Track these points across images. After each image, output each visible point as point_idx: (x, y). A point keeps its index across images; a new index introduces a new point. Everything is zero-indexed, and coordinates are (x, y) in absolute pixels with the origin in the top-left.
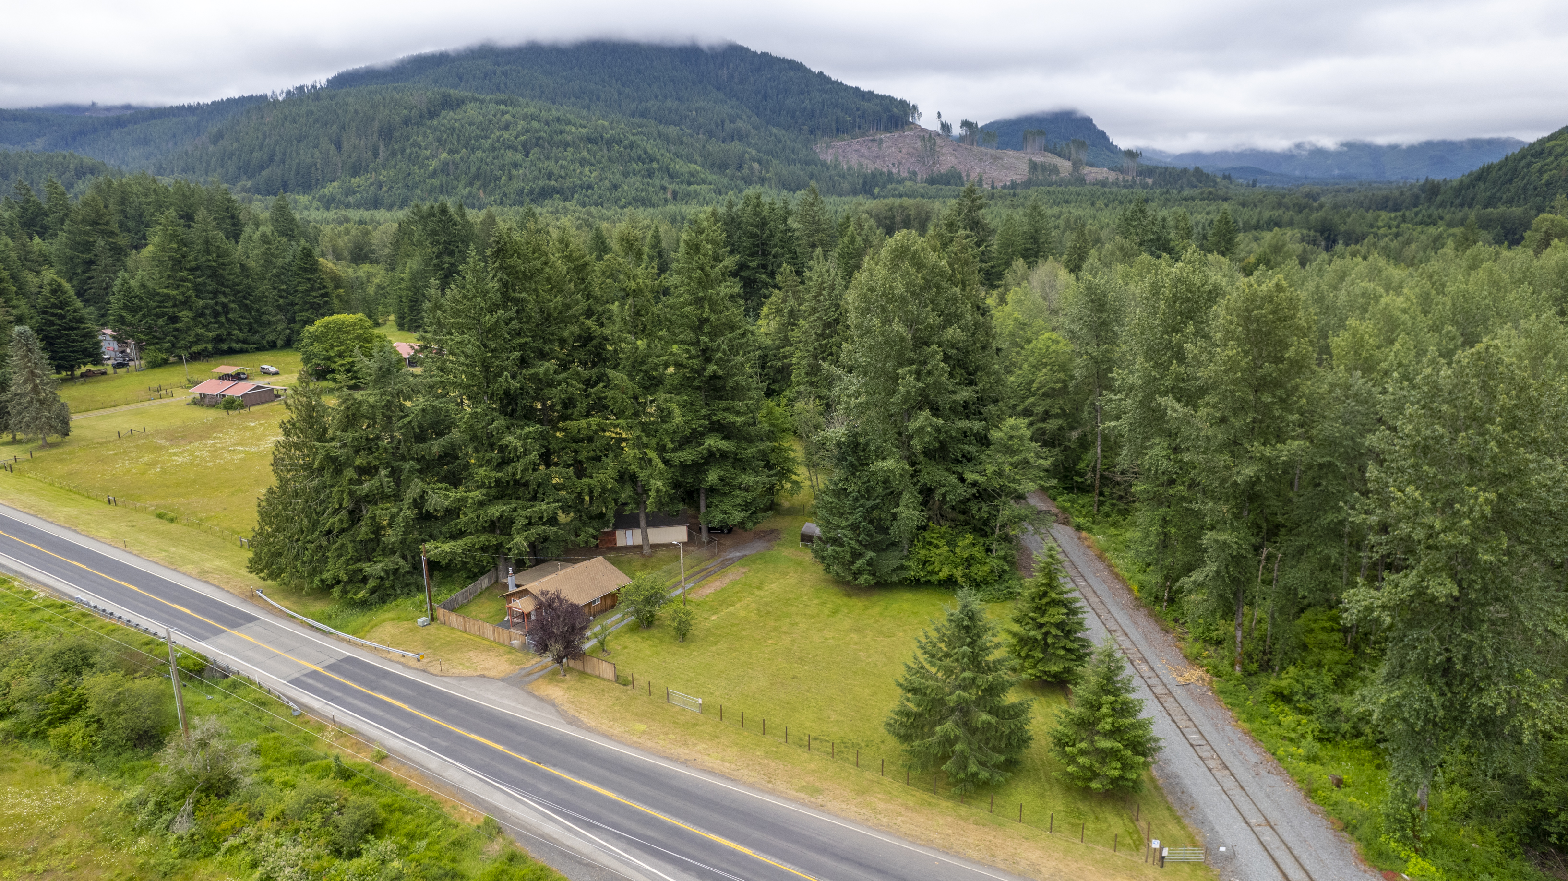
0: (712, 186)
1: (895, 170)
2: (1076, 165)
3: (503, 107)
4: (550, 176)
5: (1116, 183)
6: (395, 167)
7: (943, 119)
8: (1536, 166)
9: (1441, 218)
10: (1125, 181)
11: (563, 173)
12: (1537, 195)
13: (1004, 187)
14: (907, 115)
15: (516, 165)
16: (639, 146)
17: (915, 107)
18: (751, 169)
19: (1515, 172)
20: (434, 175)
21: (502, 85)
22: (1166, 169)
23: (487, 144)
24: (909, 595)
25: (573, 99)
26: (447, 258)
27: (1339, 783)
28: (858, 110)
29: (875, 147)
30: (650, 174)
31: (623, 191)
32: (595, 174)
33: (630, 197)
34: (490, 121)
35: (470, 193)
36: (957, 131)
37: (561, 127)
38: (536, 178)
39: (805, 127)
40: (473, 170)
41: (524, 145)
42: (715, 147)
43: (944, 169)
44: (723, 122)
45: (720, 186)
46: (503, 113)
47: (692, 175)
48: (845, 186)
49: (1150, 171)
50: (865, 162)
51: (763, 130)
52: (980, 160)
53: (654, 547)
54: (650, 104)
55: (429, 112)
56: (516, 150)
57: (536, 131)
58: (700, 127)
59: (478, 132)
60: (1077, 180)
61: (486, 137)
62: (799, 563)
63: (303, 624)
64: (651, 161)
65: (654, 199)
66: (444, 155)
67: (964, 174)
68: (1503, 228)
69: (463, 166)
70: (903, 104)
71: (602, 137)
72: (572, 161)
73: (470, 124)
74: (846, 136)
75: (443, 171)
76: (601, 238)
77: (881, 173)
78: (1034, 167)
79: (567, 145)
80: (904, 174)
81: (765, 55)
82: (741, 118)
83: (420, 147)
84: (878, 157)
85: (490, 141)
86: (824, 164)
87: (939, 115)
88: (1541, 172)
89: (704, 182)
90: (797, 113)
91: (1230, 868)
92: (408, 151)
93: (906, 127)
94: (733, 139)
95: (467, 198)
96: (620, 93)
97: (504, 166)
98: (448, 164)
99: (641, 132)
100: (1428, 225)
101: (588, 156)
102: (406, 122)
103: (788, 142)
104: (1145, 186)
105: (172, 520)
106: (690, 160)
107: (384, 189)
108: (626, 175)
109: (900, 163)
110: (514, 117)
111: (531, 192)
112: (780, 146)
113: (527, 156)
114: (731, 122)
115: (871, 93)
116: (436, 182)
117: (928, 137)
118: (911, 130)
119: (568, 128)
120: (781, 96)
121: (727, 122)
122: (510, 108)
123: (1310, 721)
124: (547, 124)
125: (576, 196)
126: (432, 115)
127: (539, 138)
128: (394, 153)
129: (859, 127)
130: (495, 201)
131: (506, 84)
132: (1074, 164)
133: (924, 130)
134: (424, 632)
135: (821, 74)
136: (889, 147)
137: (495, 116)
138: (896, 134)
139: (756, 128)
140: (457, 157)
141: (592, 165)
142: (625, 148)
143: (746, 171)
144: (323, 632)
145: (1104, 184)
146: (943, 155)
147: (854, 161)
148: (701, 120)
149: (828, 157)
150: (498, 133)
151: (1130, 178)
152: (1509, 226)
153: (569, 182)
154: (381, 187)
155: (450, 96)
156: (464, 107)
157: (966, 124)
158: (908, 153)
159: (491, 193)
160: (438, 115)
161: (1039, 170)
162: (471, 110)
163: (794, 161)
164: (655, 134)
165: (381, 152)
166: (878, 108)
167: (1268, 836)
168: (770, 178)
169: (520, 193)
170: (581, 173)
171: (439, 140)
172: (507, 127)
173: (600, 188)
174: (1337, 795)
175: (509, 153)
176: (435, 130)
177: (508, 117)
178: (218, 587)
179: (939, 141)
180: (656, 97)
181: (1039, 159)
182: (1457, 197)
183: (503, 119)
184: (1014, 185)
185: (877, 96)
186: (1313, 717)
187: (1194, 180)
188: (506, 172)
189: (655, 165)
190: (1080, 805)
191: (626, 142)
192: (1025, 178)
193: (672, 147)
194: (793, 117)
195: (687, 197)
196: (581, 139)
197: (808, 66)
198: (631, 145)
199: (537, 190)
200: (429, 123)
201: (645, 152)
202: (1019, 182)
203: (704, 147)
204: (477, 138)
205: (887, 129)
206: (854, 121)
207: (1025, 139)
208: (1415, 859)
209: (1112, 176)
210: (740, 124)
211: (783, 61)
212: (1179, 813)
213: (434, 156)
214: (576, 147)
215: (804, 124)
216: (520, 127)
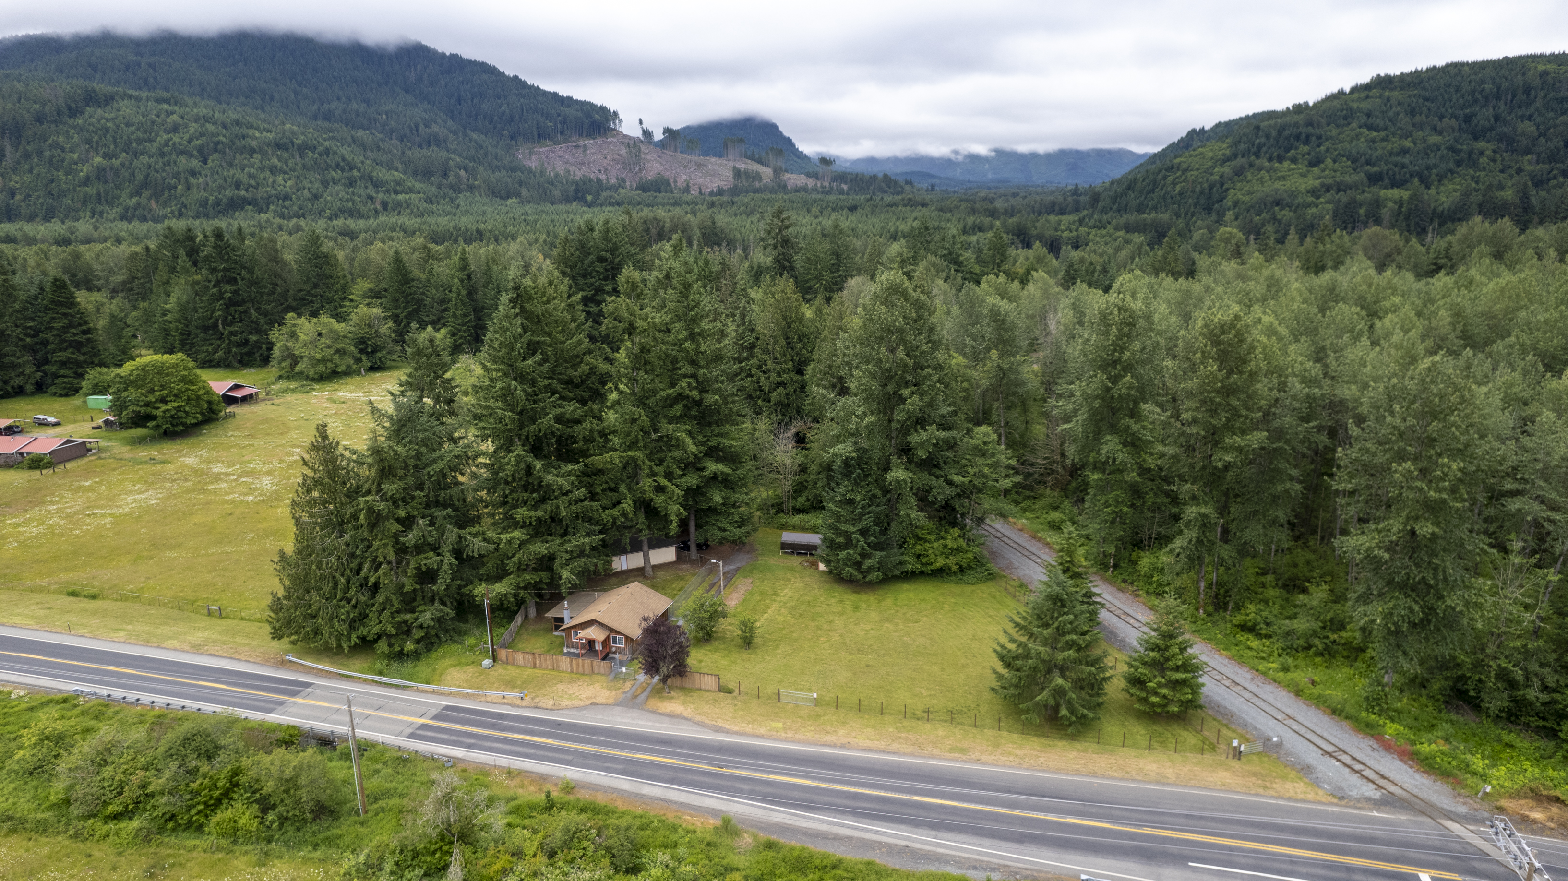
0: (421, 195)
1: (603, 177)
2: (777, 172)
3: (165, 106)
4: (238, 185)
5: (815, 190)
6: (31, 171)
7: (645, 127)
8: (1170, 179)
9: (1109, 223)
10: (822, 187)
11: (253, 182)
12: (1174, 204)
13: (712, 194)
14: (608, 121)
15: (193, 173)
16: (335, 153)
17: (616, 114)
18: (457, 176)
19: (1155, 183)
20: (86, 181)
21: (151, 80)
22: (857, 175)
23: (153, 148)
24: (906, 586)
25: (242, 99)
26: (228, 287)
27: (1313, 683)
28: (559, 115)
29: (579, 153)
30: (351, 183)
31: (326, 202)
32: (289, 183)
33: (335, 208)
34: (153, 122)
35: (139, 204)
36: (658, 136)
37: (244, 131)
38: (221, 188)
39: (505, 133)
40: (140, 177)
41: (200, 150)
42: (415, 154)
43: (651, 176)
44: (417, 126)
45: (430, 195)
46: (169, 114)
47: (398, 183)
48: (557, 193)
49: (841, 177)
50: (571, 168)
51: (460, 134)
52: (685, 167)
53: (655, 567)
54: (333, 106)
55: (70, 108)
56: (191, 156)
57: (213, 135)
58: (392, 131)
59: (139, 134)
60: (779, 186)
61: (150, 141)
62: (792, 570)
63: (366, 681)
64: (351, 169)
65: (364, 210)
66: (98, 160)
67: (672, 181)
68: (1156, 231)
69: (125, 173)
70: (603, 110)
71: (292, 143)
72: (262, 169)
73: (128, 125)
74: (548, 142)
75: (98, 178)
76: (401, 261)
77: (590, 180)
78: (738, 173)
79: (252, 151)
80: (613, 181)
81: (455, 57)
82: (435, 122)
83: (63, 149)
84: (583, 163)
85: (155, 145)
86: (530, 170)
87: (641, 122)
88: (1174, 184)
89: (411, 190)
90: (496, 118)
91: (1282, 752)
92: (47, 153)
93: (608, 134)
94: (429, 145)
95: (135, 209)
96: (296, 94)
97: (179, 173)
98: (104, 170)
99: (333, 138)
100: (1100, 228)
101: (279, 164)
102: (40, 119)
103: (490, 148)
104: (841, 192)
105: (94, 597)
106: (390, 167)
107: (18, 197)
108: (325, 184)
109: (606, 170)
110: (182, 118)
111: (218, 203)
112: (482, 152)
113: (205, 162)
114: (426, 126)
115: (570, 99)
116: (91, 190)
117: (632, 144)
118: (614, 136)
119: (251, 132)
120: (476, 100)
121: (422, 127)
122: (176, 108)
123: (1273, 643)
124: (225, 127)
125: (272, 207)
126: (74, 112)
127: (218, 143)
128: (27, 156)
129: (561, 133)
130: (172, 213)
131: (155, 78)
132: (775, 171)
133: (626, 136)
134: (492, 673)
135: (516, 78)
136: (593, 154)
137: (158, 116)
138: (599, 141)
139: (454, 133)
140: (116, 162)
141: (285, 173)
142: (320, 154)
143: (452, 179)
144: (397, 687)
145: (804, 189)
146: (649, 161)
147: (560, 168)
148: (393, 124)
149: (533, 163)
150: (165, 137)
151: (827, 184)
152: (1160, 230)
153: (262, 192)
154: (13, 195)
155: (94, 91)
156: (115, 105)
157: (667, 131)
158: (613, 160)
159: (165, 204)
160: (82, 113)
161: (743, 176)
162: (126, 109)
163: (498, 168)
164: (349, 140)
165: (8, 154)
166: (579, 114)
167: (1295, 726)
168: (480, 186)
169: (204, 203)
170: (274, 182)
171: (89, 142)
172: (175, 129)
173: (298, 198)
174: (1316, 691)
175: (183, 159)
176: (80, 130)
177: (174, 117)
178: (231, 658)
179: (643, 148)
180: (339, 99)
181: (742, 166)
182: (1114, 204)
183: (169, 120)
184: (720, 192)
185: (577, 101)
186: (1274, 639)
187: (884, 185)
188: (182, 181)
189: (355, 173)
190: (1154, 727)
191: (321, 149)
192: (731, 185)
193: (369, 154)
194: (491, 121)
195: (398, 207)
196: (269, 145)
197: (502, 70)
198: (327, 152)
199: (224, 200)
200: (71, 121)
201: (344, 159)
202: (725, 188)
203: (403, 153)
204: (139, 141)
205: (590, 135)
206: (556, 125)
207: (725, 146)
208: (1389, 724)
209: (811, 183)
210: (435, 128)
211: (473, 63)
212: (1225, 722)
213: (84, 161)
214: (264, 154)
215: (503, 130)
216: (192, 130)
